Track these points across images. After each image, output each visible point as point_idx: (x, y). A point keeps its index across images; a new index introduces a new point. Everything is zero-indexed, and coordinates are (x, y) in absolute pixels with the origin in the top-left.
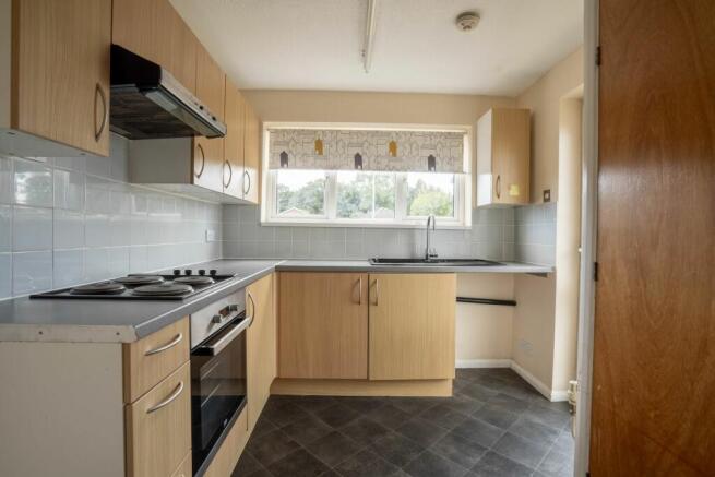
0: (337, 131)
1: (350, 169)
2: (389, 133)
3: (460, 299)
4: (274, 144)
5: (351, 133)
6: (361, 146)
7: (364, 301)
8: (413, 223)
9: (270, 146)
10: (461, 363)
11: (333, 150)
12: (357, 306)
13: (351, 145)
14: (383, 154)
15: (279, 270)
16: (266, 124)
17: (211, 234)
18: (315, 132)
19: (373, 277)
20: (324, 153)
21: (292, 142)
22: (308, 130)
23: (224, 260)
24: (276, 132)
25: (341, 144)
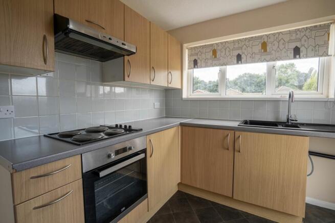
0: (225, 42)
1: (234, 64)
2: (261, 37)
3: (311, 153)
4: (190, 56)
5: (234, 42)
6: (241, 48)
7: (231, 148)
8: (278, 97)
9: (188, 57)
10: (309, 200)
11: (223, 54)
12: (227, 151)
13: (234, 49)
14: (257, 51)
15: (182, 125)
16: (185, 45)
17: (157, 105)
18: (212, 45)
19: (237, 133)
20: (218, 57)
21: (200, 53)
22: (208, 45)
23: (166, 117)
24: (191, 49)
25: (228, 49)
